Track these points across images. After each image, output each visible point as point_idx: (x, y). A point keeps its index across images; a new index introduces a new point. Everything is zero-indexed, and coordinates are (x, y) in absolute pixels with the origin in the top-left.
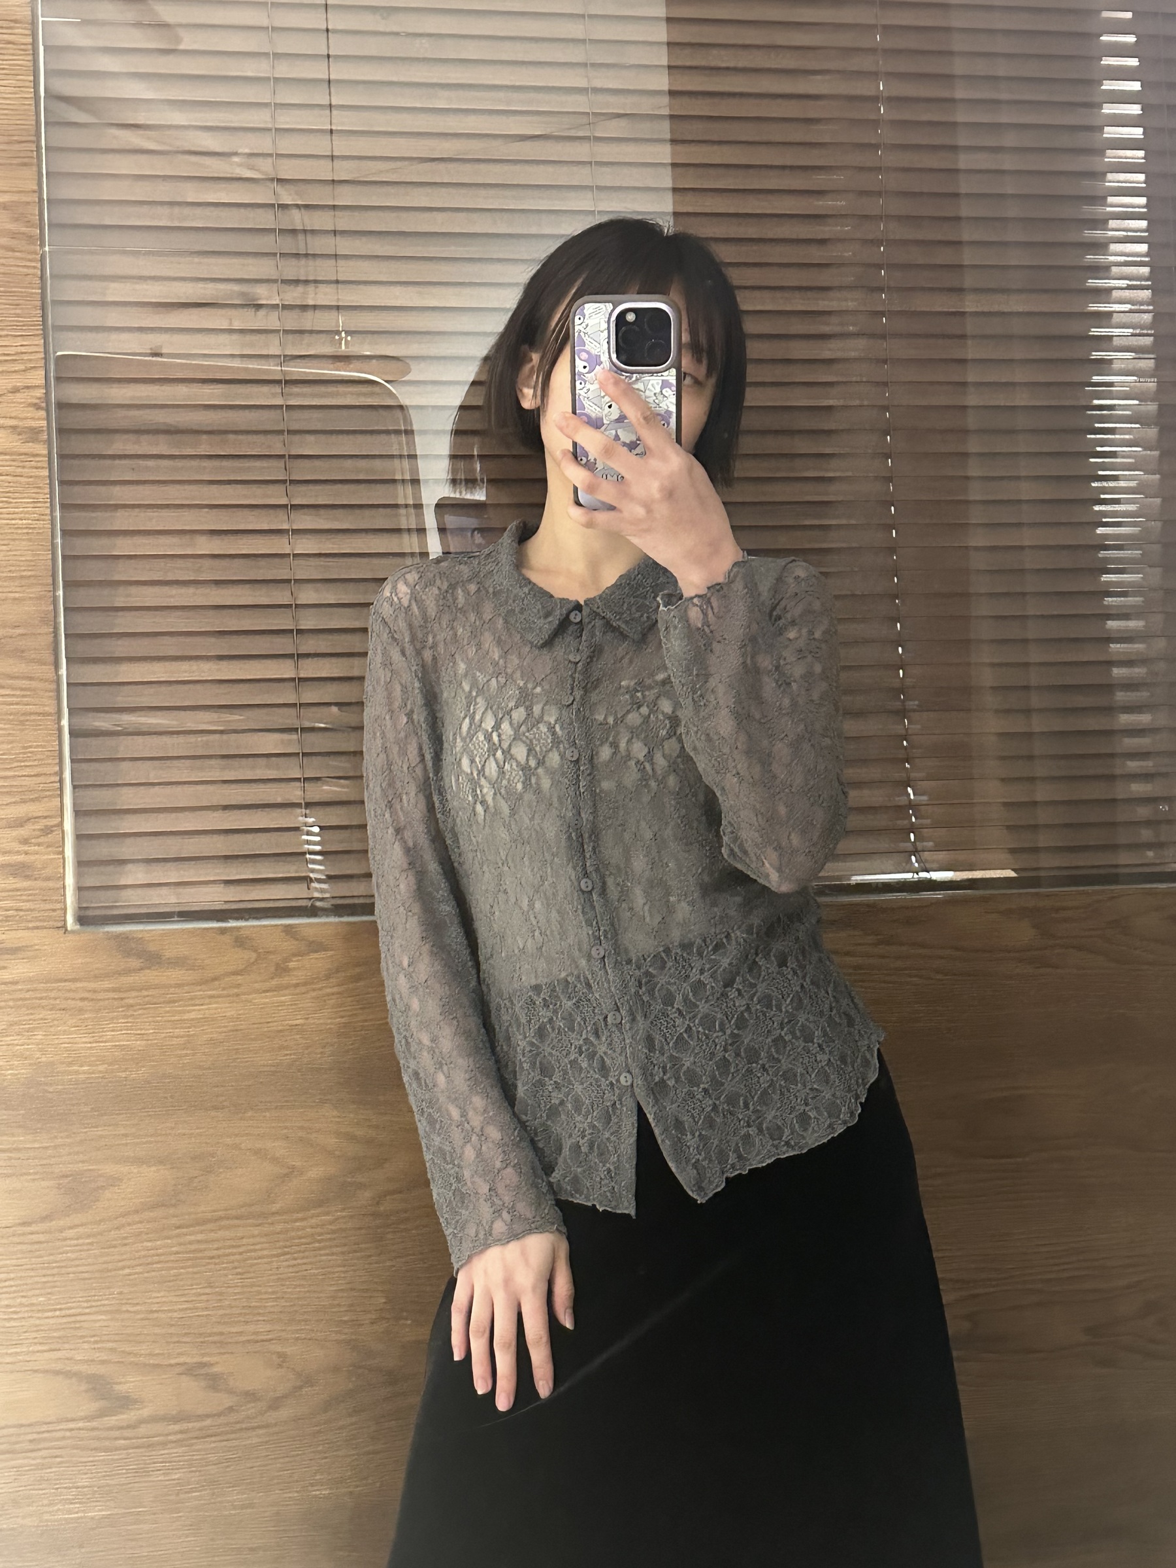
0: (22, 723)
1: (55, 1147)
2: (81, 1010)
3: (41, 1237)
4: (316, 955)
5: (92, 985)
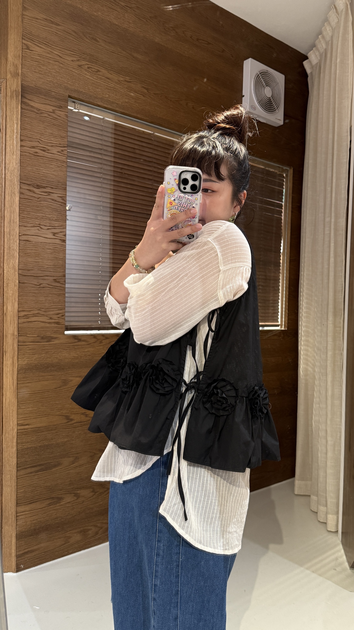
0: (59, 295)
1: (62, 374)
2: (67, 349)
3: (58, 391)
4: (107, 340)
5: (69, 345)
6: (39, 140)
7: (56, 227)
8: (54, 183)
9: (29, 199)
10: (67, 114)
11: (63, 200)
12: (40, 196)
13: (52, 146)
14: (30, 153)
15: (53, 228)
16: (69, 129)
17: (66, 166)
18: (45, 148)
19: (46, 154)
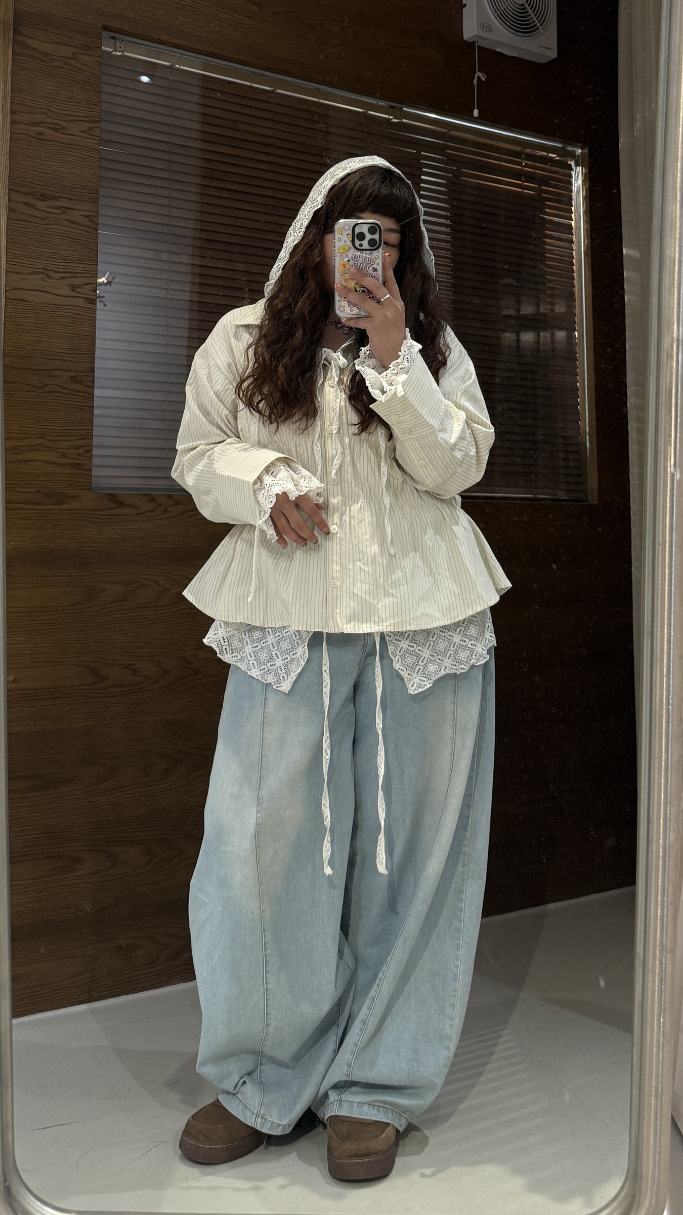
0: (81, 409)
3: (76, 611)
6: (46, 111)
7: (78, 275)
8: (76, 190)
9: (26, 221)
10: (99, 60)
11: (92, 221)
12: (48, 215)
13: (71, 121)
14: (29, 135)
15: (71, 277)
16: (105, 88)
17: (98, 157)
18: (58, 125)
19: (60, 135)
